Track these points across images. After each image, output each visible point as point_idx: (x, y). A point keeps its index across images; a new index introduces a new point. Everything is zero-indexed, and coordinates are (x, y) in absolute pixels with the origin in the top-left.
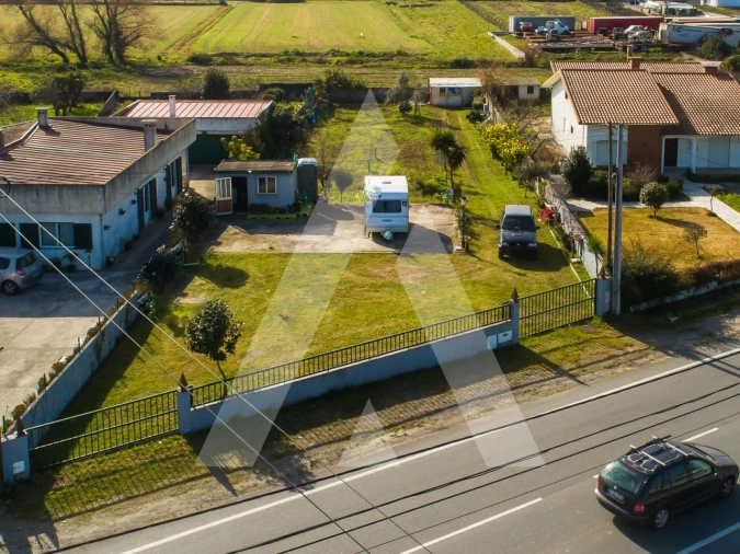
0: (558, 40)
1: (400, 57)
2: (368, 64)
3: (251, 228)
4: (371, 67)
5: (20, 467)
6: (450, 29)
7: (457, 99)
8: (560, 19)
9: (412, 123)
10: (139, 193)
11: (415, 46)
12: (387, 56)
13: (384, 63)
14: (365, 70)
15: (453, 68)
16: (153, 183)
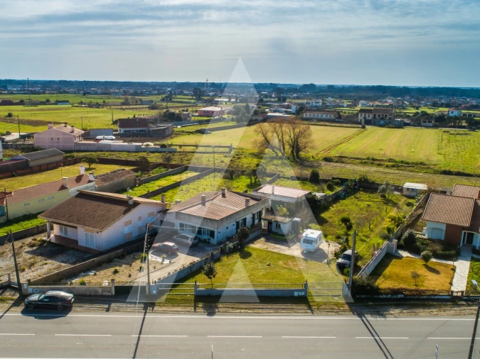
1: (419, 165)
2: (400, 168)
3: (268, 240)
5: (154, 292)
7: (414, 194)
9: (384, 204)
10: (238, 223)
12: (414, 164)
13: (408, 168)
14: (396, 172)
16: (245, 220)
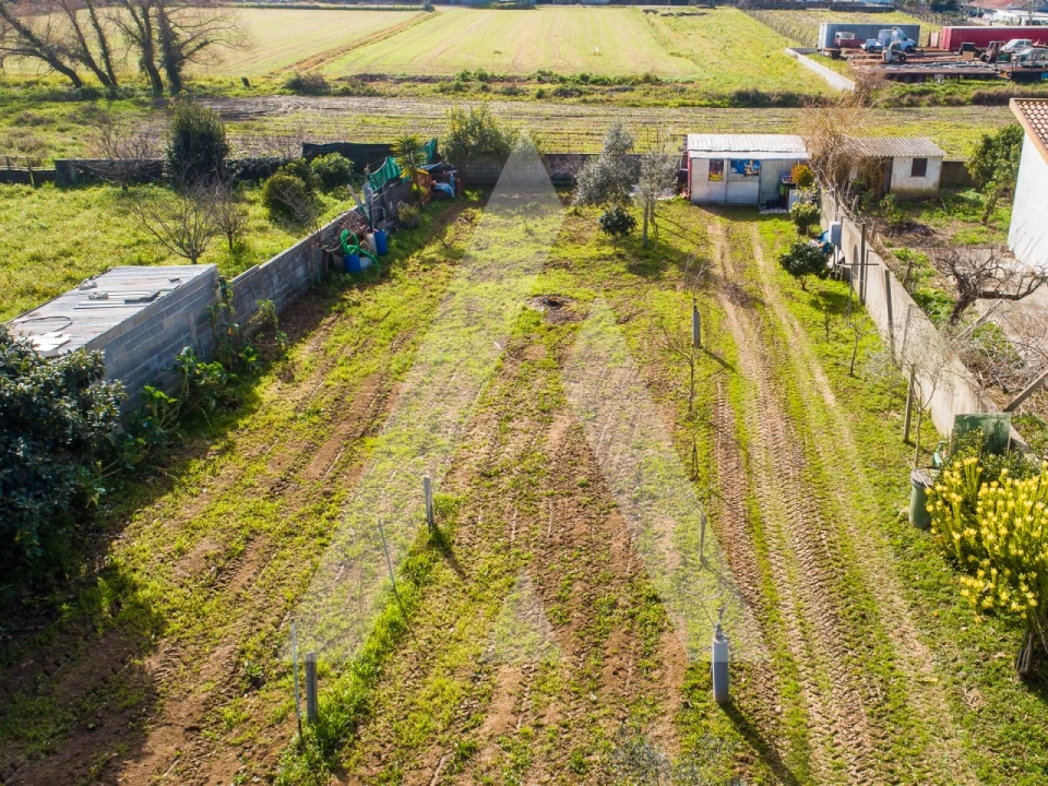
0: (902, 61)
1: (647, 86)
2: (588, 98)
4: (595, 101)
6: (729, 44)
7: (747, 188)
8: (901, 27)
9: (631, 269)
11: (673, 69)
12: (626, 84)
13: (616, 96)
14: (583, 109)
15: (735, 106)
